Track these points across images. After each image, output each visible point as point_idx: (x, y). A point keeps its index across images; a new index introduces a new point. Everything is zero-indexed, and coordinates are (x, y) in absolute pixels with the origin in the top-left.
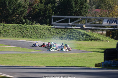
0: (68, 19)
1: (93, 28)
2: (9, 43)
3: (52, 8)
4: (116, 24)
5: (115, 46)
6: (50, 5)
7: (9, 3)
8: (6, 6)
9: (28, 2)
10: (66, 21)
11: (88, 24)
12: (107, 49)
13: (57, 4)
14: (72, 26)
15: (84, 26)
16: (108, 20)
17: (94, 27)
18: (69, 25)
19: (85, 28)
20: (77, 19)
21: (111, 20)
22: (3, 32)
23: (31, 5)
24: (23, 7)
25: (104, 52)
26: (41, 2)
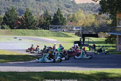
0: (57, 27)
2: (30, 39)
3: (50, 22)
4: (79, 29)
5: (79, 40)
6: (49, 20)
7: (29, 20)
10: (56, 28)
12: (75, 41)
13: (52, 20)
14: (59, 30)
15: (65, 30)
17: (69, 31)
18: (57, 30)
20: (61, 27)
22: (27, 33)
23: (40, 21)
24: (36, 21)
25: (74, 43)
26: (44, 19)
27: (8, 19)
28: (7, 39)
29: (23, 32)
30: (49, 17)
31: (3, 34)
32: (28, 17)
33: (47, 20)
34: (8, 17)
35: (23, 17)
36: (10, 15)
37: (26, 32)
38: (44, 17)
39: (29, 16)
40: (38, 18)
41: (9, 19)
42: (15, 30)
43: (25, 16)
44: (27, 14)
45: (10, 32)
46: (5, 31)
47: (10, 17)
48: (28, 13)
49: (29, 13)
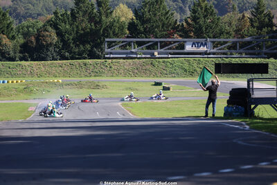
1: (170, 56)
3: (268, 33)
4: (205, 49)
6: (265, 30)
7: (206, 29)
8: (202, 33)
9: (234, 27)
11: (162, 50)
13: (275, 28)
16: (194, 43)
17: (171, 54)
18: (132, 53)
19: (158, 56)
21: (198, 43)
24: (227, 33)
26: (252, 25)
27: (142, 29)
28: (127, 89)
29: (186, 66)
30: (267, 20)
31: (127, 73)
32: (201, 21)
33: (260, 28)
34: (144, 22)
35: (187, 22)
36: (147, 15)
37: (195, 65)
38: (251, 20)
39: (205, 17)
40: (234, 23)
41: (145, 29)
42: (164, 62)
43: (195, 19)
44: (200, 12)
45: (150, 67)
46: (134, 64)
47: (149, 21)
48: (201, 9)
49: (206, 10)
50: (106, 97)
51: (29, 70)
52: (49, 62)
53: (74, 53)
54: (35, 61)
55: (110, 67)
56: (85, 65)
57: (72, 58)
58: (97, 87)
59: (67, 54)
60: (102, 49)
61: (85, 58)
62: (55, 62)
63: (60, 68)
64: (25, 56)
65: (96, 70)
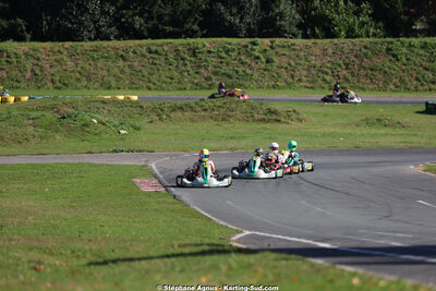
50: (341, 146)
51: (29, 66)
52: (87, 45)
53: (160, 17)
54: (44, 40)
55: (268, 61)
56: (194, 55)
57: (155, 34)
58: (272, 116)
59: (138, 22)
60: (241, 8)
61: (192, 34)
62: (105, 43)
63: (121, 63)
64: (14, 27)
65: (225, 69)
